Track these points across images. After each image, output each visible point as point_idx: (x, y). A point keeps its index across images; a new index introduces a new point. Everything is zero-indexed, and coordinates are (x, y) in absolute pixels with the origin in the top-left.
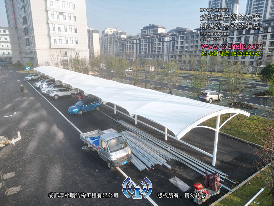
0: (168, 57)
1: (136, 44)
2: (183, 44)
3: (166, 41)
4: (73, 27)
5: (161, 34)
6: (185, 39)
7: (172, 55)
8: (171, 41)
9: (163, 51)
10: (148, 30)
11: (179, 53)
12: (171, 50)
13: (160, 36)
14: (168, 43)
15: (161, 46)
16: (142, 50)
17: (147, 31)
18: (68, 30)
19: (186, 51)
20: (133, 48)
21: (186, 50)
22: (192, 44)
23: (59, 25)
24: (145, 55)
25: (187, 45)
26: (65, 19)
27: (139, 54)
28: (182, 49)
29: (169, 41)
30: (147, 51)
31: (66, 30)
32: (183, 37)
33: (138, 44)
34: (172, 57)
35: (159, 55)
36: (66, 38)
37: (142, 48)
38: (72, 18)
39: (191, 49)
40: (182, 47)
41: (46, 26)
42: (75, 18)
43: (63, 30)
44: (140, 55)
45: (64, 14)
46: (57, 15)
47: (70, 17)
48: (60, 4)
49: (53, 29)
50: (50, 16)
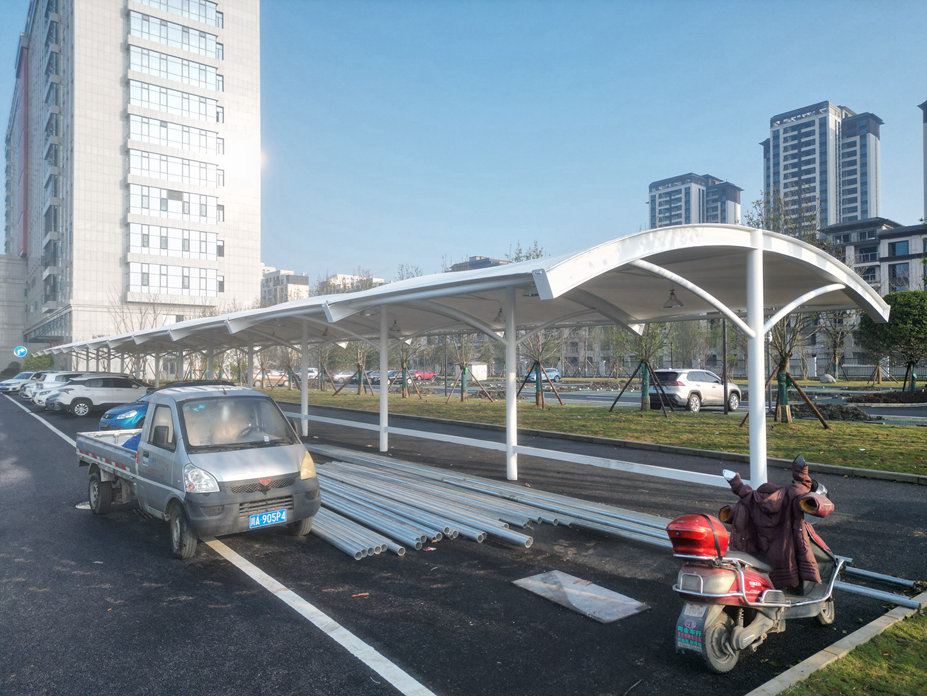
4: (212, 238)
18: (194, 246)
23: (164, 230)
26: (185, 211)
31: (186, 245)
36: (186, 270)
38: (212, 211)
41: (119, 230)
42: (221, 212)
43: (175, 244)
45: (186, 197)
46: (162, 199)
47: (203, 207)
48: (175, 167)
49: (143, 241)
50: (135, 200)
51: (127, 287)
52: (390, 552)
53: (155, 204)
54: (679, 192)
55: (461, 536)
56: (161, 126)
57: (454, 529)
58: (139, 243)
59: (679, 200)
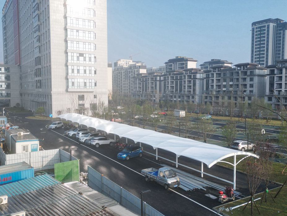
0: (201, 97)
1: (160, 81)
2: (219, 82)
3: (199, 79)
4: (93, 68)
5: (192, 69)
6: (222, 76)
7: (207, 95)
8: (205, 78)
9: (194, 90)
10: (175, 63)
11: (214, 93)
12: (205, 89)
13: (190, 72)
14: (201, 81)
15: (192, 85)
16: (168, 89)
17: (173, 65)
18: (88, 72)
19: (224, 91)
20: (156, 86)
21: (224, 89)
22: (231, 83)
23: (78, 67)
24: (171, 95)
25: (224, 83)
26: (85, 60)
27: (163, 93)
28: (219, 89)
29: (201, 78)
30: (174, 90)
31: (85, 72)
32: (220, 74)
33: (162, 81)
34: (206, 97)
35: (189, 95)
36: (85, 80)
37: (168, 87)
38: (93, 59)
39: (230, 89)
40: (219, 86)
41: (65, 68)
42: (95, 59)
43: (82, 71)
44: (165, 95)
45: (85, 55)
46: (77, 57)
47: (90, 58)
48: (81, 45)
49: (72, 71)
50: (69, 58)
51: (68, 87)
52: (190, 190)
53: (75, 58)
54: (264, 26)
55: (197, 188)
56: (77, 32)
57: (196, 187)
58: (71, 72)
59: (265, 30)
